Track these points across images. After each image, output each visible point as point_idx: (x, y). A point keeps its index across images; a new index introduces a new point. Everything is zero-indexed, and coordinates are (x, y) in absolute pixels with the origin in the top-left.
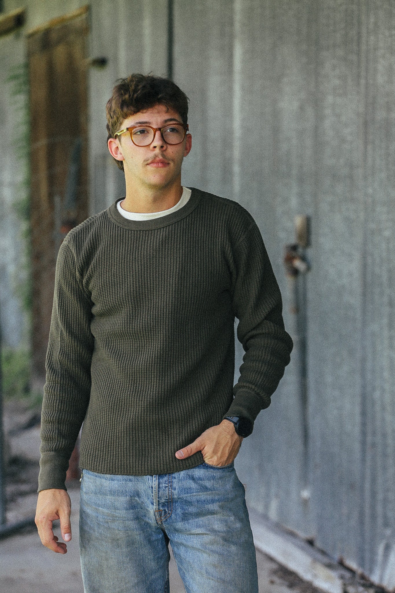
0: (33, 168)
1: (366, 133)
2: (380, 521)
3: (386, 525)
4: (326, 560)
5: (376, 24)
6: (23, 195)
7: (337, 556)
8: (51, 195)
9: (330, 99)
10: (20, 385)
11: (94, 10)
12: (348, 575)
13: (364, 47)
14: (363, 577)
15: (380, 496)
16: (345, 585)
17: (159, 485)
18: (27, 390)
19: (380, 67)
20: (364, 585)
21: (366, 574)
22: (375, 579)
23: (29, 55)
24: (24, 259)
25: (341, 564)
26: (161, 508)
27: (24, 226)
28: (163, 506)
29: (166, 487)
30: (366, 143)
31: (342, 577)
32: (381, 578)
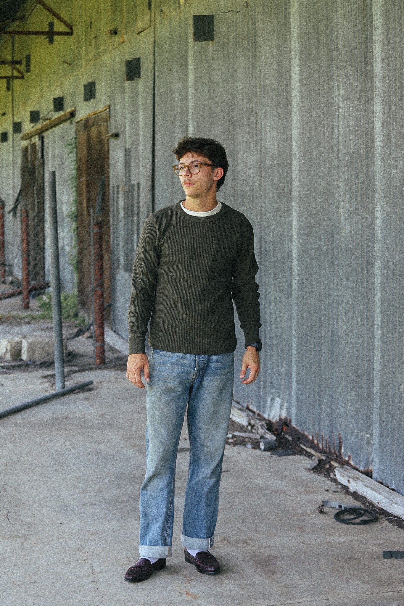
0: (79, 193)
1: (261, 173)
2: (269, 385)
3: (272, 387)
4: (239, 406)
5: (265, 113)
6: (74, 208)
7: (245, 405)
8: (88, 208)
9: (241, 154)
10: (72, 313)
11: (112, 108)
12: (251, 414)
13: (259, 127)
14: (259, 415)
15: (269, 372)
16: (249, 419)
17: (199, 359)
18: (76, 315)
19: (268, 137)
20: (259, 420)
21: (261, 413)
22: (266, 416)
23: (77, 132)
24: (74, 244)
25: (248, 408)
26: (198, 372)
27: (74, 225)
28: (199, 371)
29: (203, 361)
30: (261, 179)
31: (248, 415)
32: (269, 416)
